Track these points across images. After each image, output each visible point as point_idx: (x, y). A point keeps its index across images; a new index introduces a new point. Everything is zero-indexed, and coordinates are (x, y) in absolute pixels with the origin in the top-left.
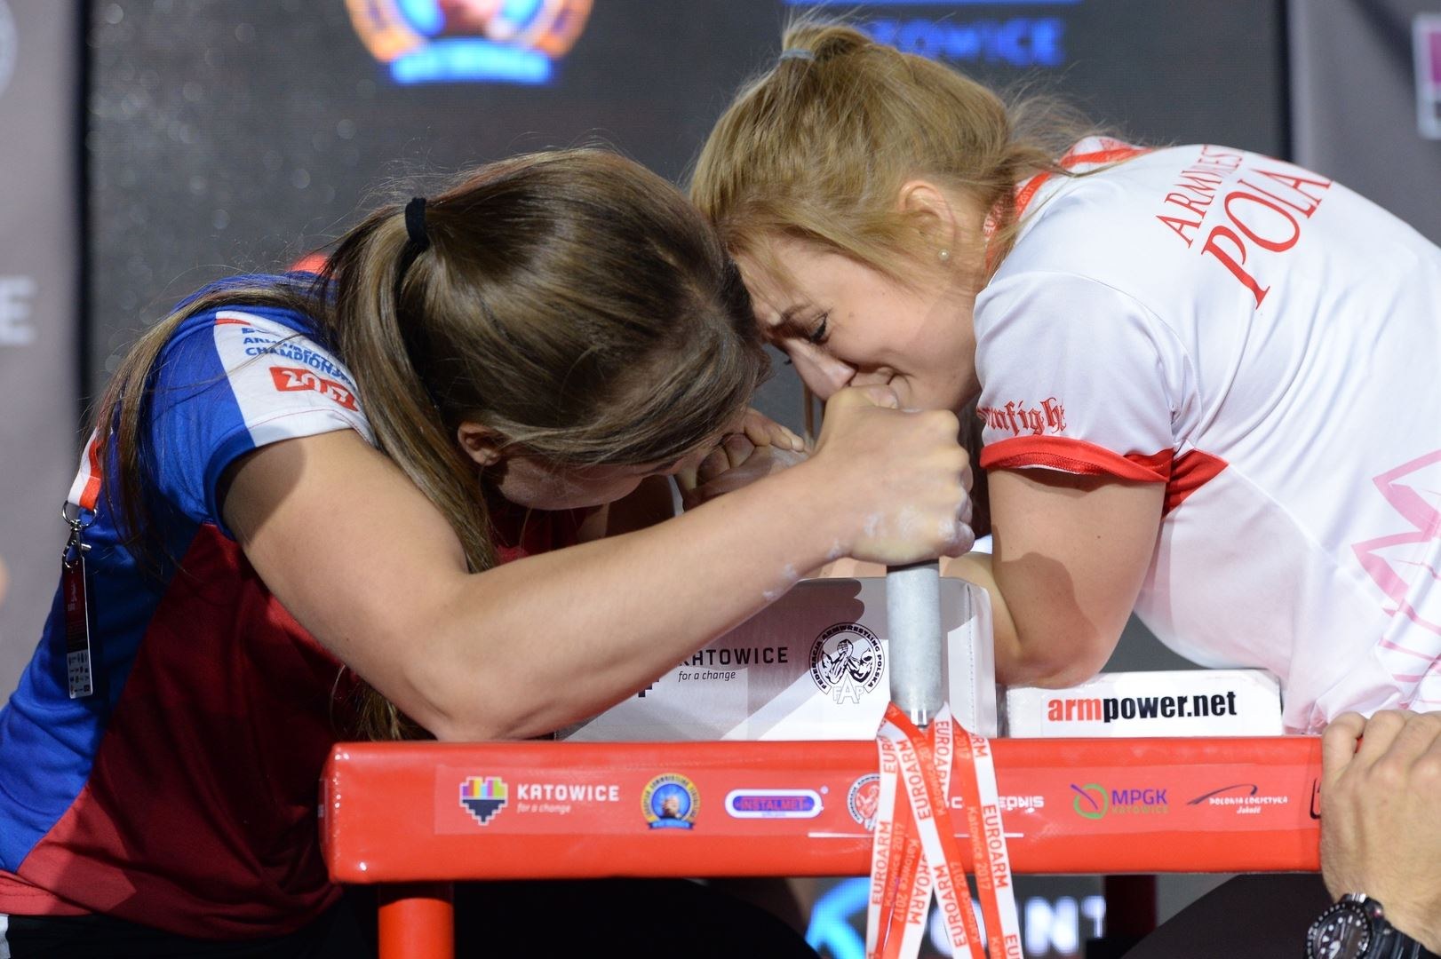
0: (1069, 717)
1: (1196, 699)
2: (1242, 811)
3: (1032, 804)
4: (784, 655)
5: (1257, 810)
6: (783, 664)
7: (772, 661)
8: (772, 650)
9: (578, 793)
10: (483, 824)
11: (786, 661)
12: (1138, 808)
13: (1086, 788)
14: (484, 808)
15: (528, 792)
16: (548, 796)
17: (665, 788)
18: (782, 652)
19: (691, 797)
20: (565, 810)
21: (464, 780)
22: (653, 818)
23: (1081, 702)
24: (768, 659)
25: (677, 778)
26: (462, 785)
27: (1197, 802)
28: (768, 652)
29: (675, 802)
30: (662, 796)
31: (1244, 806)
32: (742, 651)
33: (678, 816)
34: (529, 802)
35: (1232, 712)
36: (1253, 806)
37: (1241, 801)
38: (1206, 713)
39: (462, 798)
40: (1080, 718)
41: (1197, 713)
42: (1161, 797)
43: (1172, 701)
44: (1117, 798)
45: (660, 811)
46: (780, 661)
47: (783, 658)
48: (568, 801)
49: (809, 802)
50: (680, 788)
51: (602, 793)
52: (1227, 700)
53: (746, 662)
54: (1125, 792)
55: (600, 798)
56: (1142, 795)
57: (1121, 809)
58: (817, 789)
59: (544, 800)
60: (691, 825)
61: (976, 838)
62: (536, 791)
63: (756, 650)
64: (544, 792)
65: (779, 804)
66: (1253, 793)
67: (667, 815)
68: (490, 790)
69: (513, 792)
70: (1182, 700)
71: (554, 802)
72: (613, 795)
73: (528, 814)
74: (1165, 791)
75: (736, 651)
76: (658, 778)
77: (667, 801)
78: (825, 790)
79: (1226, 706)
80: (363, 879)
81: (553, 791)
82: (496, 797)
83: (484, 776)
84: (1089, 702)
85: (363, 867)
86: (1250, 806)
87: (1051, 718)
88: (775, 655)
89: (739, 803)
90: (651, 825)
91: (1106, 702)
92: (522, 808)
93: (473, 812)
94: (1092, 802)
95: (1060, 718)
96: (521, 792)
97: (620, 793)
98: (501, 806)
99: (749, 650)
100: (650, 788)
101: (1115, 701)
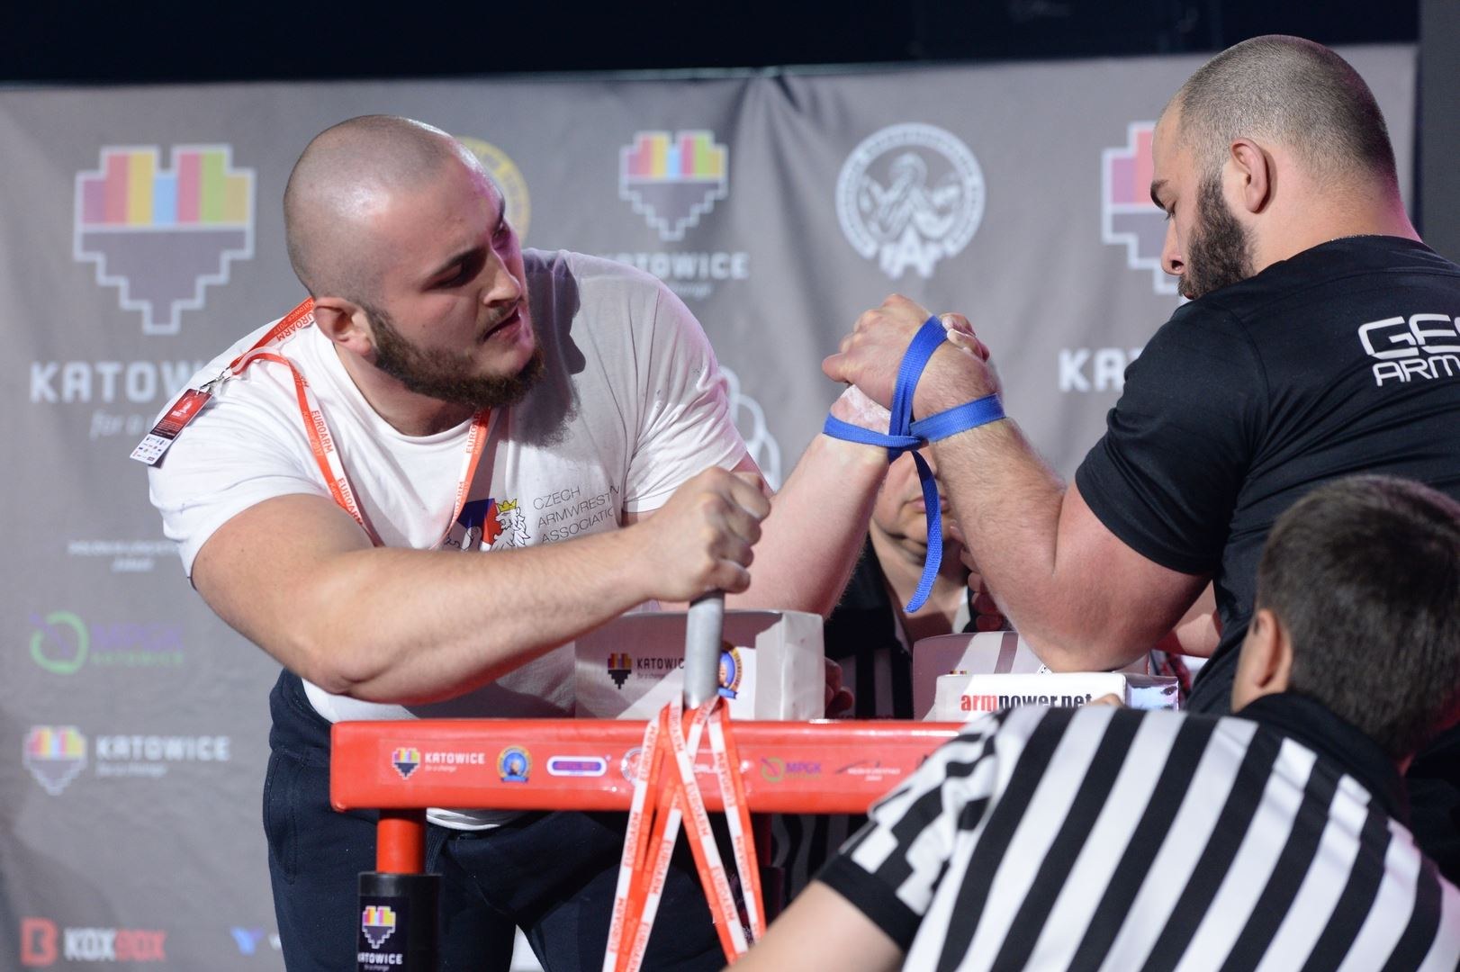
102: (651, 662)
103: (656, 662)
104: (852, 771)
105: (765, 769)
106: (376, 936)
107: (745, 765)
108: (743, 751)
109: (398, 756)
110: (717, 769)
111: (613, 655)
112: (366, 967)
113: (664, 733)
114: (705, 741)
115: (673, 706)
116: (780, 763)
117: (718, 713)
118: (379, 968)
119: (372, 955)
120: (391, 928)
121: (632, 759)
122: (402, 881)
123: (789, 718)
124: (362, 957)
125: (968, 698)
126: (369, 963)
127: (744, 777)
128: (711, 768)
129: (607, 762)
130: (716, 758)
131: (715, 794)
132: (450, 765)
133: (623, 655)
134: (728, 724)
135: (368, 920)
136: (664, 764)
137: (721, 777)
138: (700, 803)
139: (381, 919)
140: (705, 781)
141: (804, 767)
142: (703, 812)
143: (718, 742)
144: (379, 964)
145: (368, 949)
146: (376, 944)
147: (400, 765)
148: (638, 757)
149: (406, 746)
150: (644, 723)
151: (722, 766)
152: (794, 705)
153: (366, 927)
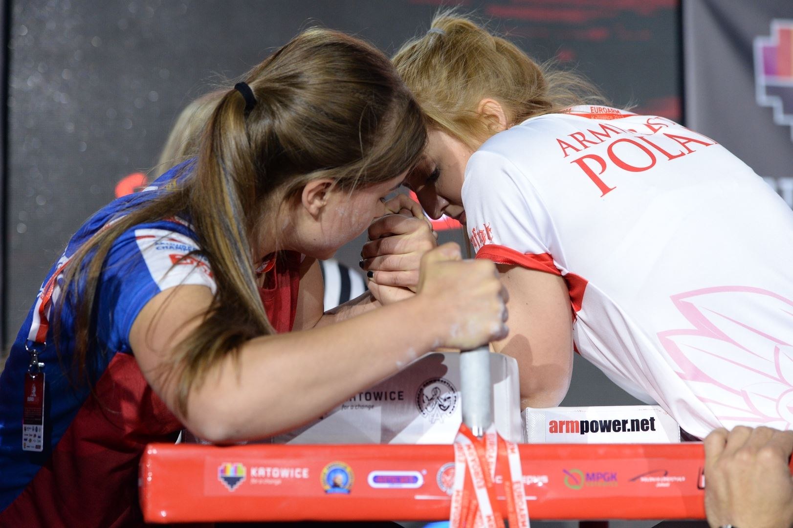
0: (561, 431)
1: (633, 421)
2: (659, 485)
3: (540, 481)
4: (402, 396)
5: (667, 485)
6: (401, 401)
7: (394, 399)
8: (394, 393)
9: (285, 473)
10: (232, 490)
11: (402, 399)
12: (601, 484)
13: (572, 471)
14: (232, 481)
15: (257, 472)
16: (269, 474)
17: (335, 471)
18: (401, 394)
19: (350, 477)
20: (278, 482)
21: (220, 465)
22: (328, 487)
23: (568, 422)
24: (393, 397)
25: (341, 465)
26: (220, 468)
27: (634, 479)
28: (393, 395)
29: (340, 478)
30: (333, 476)
31: (660, 482)
32: (378, 393)
33: (342, 486)
34: (258, 478)
35: (653, 429)
36: (665, 482)
37: (658, 479)
38: (638, 430)
39: (220, 475)
40: (567, 431)
41: (633, 430)
42: (613, 477)
43: (619, 422)
44: (590, 477)
45: (332, 483)
46: (399, 399)
47: (401, 397)
48: (280, 477)
49: (415, 479)
50: (342, 471)
51: (299, 473)
52: (650, 422)
53: (380, 399)
54: (593, 475)
55: (298, 476)
56: (603, 476)
57: (592, 484)
58: (420, 471)
59: (266, 477)
60: (349, 492)
61: (509, 500)
63: (386, 393)
64: (266, 472)
65: (398, 479)
66: (666, 474)
67: (335, 485)
68: (236, 470)
69: (248, 472)
70: (625, 422)
71: (271, 478)
72: (305, 473)
73: (257, 485)
74: (616, 474)
75: (374, 393)
76: (330, 465)
77: (335, 478)
78: (424, 472)
79: (650, 426)
80: (164, 521)
81: (271, 473)
82: (239, 475)
83: (232, 462)
84: (572, 422)
85: (163, 514)
86: (664, 482)
87: (551, 431)
88: (396, 396)
89: (377, 479)
90: (326, 492)
91: (582, 422)
92: (254, 481)
93: (225, 484)
94: (575, 480)
95: (556, 431)
96: (253, 472)
97: (310, 473)
98: (242, 481)
99: (382, 393)
100: (326, 471)
101: (587, 422)
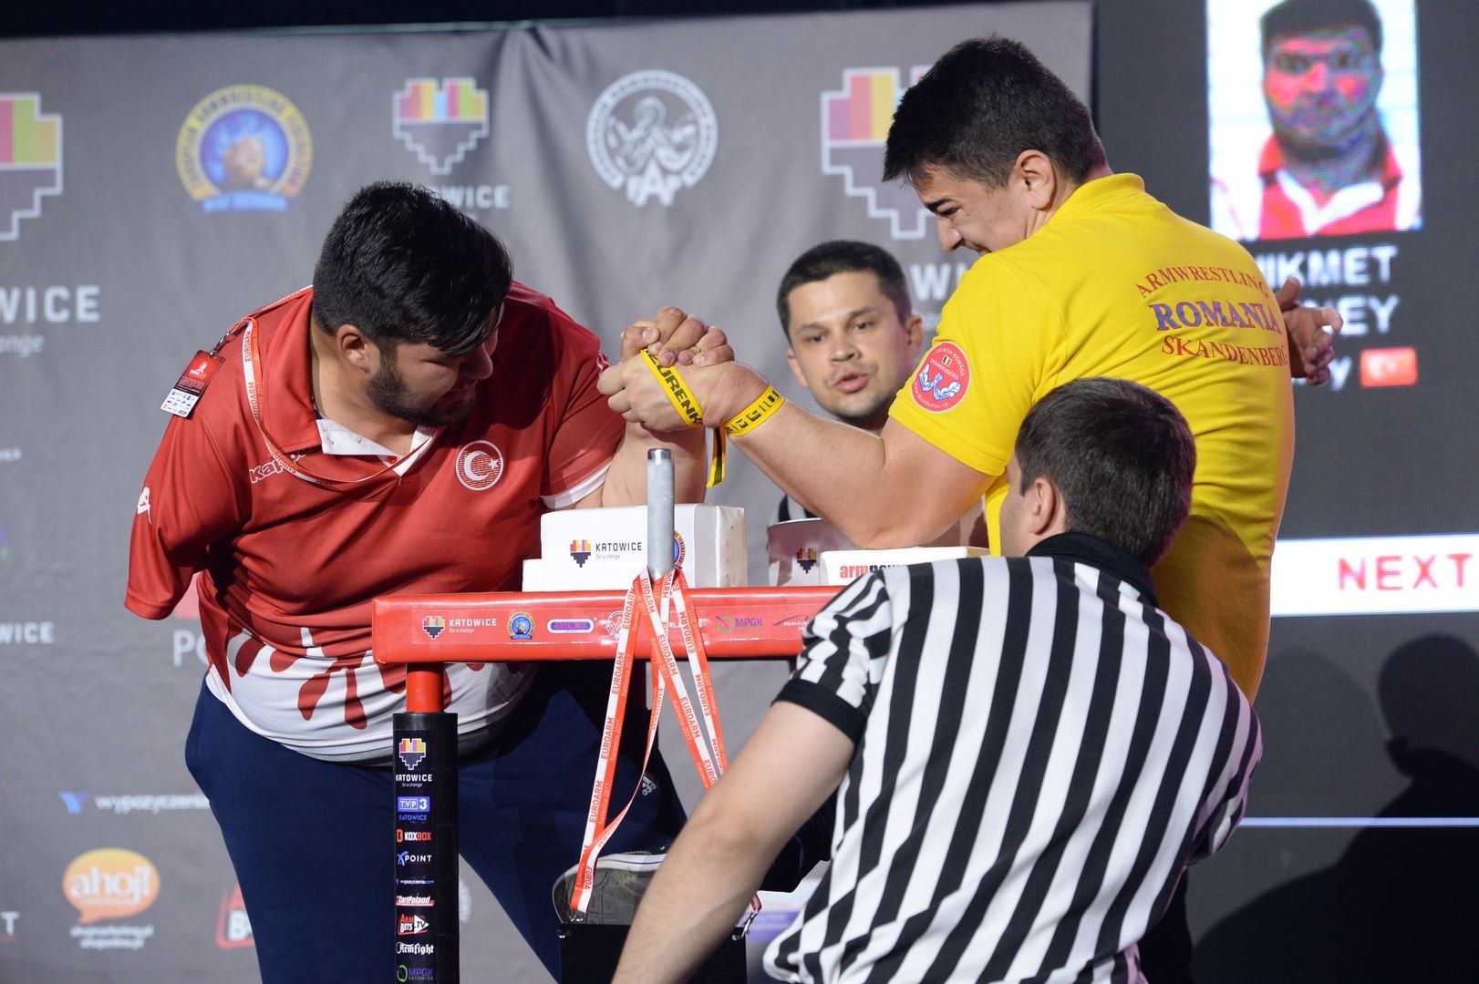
9: (477, 623)
10: (431, 638)
12: (749, 628)
14: (434, 631)
15: (454, 623)
16: (464, 625)
17: (519, 619)
19: (531, 624)
20: (471, 631)
21: (425, 617)
22: (513, 634)
25: (523, 614)
26: (424, 620)
27: (778, 624)
29: (523, 626)
30: (517, 623)
31: (802, 627)
33: (524, 633)
34: (455, 628)
37: (800, 624)
39: (423, 625)
42: (760, 622)
44: (739, 622)
45: (516, 630)
48: (473, 627)
49: (587, 626)
50: (525, 619)
51: (489, 622)
54: (742, 620)
55: (488, 625)
56: (750, 621)
57: (740, 629)
58: (592, 619)
59: (461, 627)
60: (531, 637)
62: (458, 623)
64: (462, 622)
65: (573, 626)
66: (806, 619)
67: (520, 632)
68: (437, 622)
69: (447, 623)
71: (466, 627)
72: (494, 622)
73: (453, 633)
74: (762, 619)
76: (514, 614)
77: (519, 625)
78: (595, 619)
81: (466, 622)
82: (440, 625)
89: (554, 626)
90: (511, 638)
92: (452, 631)
93: (429, 633)
94: (726, 625)
95: (846, 577)
96: (451, 623)
97: (498, 622)
98: (442, 630)
100: (511, 619)
102: (608, 546)
103: (612, 546)
104: (785, 623)
105: (719, 622)
106: (411, 763)
107: (702, 622)
108: (701, 611)
109: (427, 623)
110: (681, 626)
111: (574, 541)
112: (404, 785)
113: (639, 599)
114: (672, 605)
115: (641, 578)
116: (731, 620)
117: (677, 582)
118: (415, 785)
119: (409, 775)
120: (423, 754)
121: (614, 619)
122: (428, 718)
123: (724, 586)
124: (399, 778)
125: (846, 568)
126: (406, 782)
127: (701, 630)
128: (677, 624)
129: (595, 622)
130: (680, 616)
131: (680, 644)
132: (470, 628)
133: (583, 541)
134: (686, 592)
135: (404, 748)
136: (641, 622)
137: (683, 631)
138: (670, 650)
139: (415, 748)
140: (674, 635)
141: (748, 621)
142: (672, 656)
143: (681, 606)
144: (414, 782)
145: (405, 771)
146: (411, 767)
147: (429, 629)
148: (619, 617)
149: (434, 614)
150: (623, 592)
151: (684, 622)
152: (727, 576)
153: (402, 755)
